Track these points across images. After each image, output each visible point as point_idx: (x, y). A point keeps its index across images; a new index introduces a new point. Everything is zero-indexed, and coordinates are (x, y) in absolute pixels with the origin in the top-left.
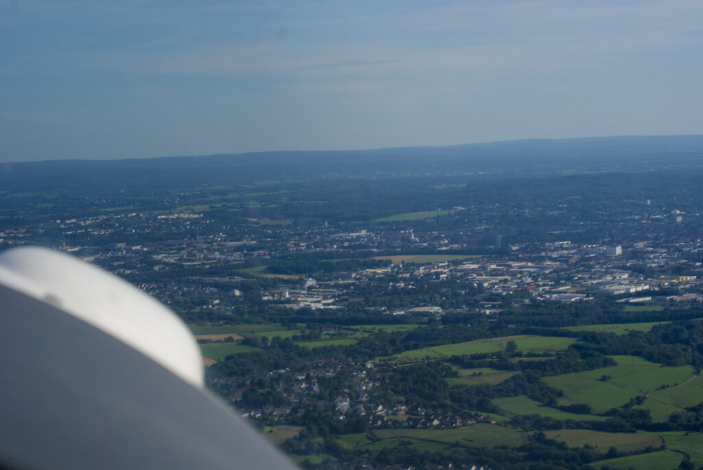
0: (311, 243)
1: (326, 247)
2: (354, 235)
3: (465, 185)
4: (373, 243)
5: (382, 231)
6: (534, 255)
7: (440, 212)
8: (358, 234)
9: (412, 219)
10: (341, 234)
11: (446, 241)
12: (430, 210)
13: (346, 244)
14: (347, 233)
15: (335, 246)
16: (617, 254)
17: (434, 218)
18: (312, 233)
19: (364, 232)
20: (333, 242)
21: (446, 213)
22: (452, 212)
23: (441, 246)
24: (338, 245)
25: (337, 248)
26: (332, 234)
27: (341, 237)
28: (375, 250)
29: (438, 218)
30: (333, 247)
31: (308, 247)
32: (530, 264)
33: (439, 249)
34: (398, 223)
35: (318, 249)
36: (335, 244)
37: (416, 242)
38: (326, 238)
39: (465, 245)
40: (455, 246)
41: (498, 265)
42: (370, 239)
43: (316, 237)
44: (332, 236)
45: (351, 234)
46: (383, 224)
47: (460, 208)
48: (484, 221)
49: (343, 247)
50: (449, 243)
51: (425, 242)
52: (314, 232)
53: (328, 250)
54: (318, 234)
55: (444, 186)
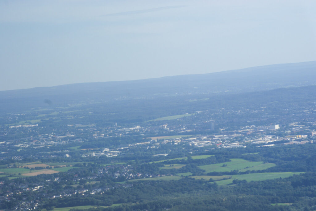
0: (107, 134)
1: (116, 135)
2: (132, 129)
3: (208, 99)
4: (143, 131)
5: (149, 126)
6: (229, 132)
7: (187, 115)
8: (134, 128)
9: (169, 119)
10: (124, 129)
11: (184, 129)
12: (181, 114)
13: (127, 133)
14: (128, 128)
15: (121, 134)
16: (276, 129)
17: (182, 118)
18: (107, 129)
19: (138, 127)
20: (120, 132)
21: (190, 115)
22: (194, 114)
23: (181, 131)
24: (123, 134)
25: (122, 135)
26: (119, 129)
27: (125, 130)
28: (143, 135)
29: (184, 118)
30: (119, 135)
31: (105, 136)
32: (225, 136)
33: (179, 132)
34: (159, 121)
35: (111, 137)
36: (121, 133)
37: (167, 130)
38: (116, 131)
39: (195, 130)
40: (189, 131)
41: (207, 137)
42: (141, 130)
43: (110, 131)
44: (119, 130)
45: (130, 129)
46: (150, 122)
47: (199, 112)
48: (211, 118)
49: (125, 134)
50: (186, 129)
51: (172, 129)
52: (109, 128)
53: (117, 136)
54: (111, 129)
55: (195, 100)
